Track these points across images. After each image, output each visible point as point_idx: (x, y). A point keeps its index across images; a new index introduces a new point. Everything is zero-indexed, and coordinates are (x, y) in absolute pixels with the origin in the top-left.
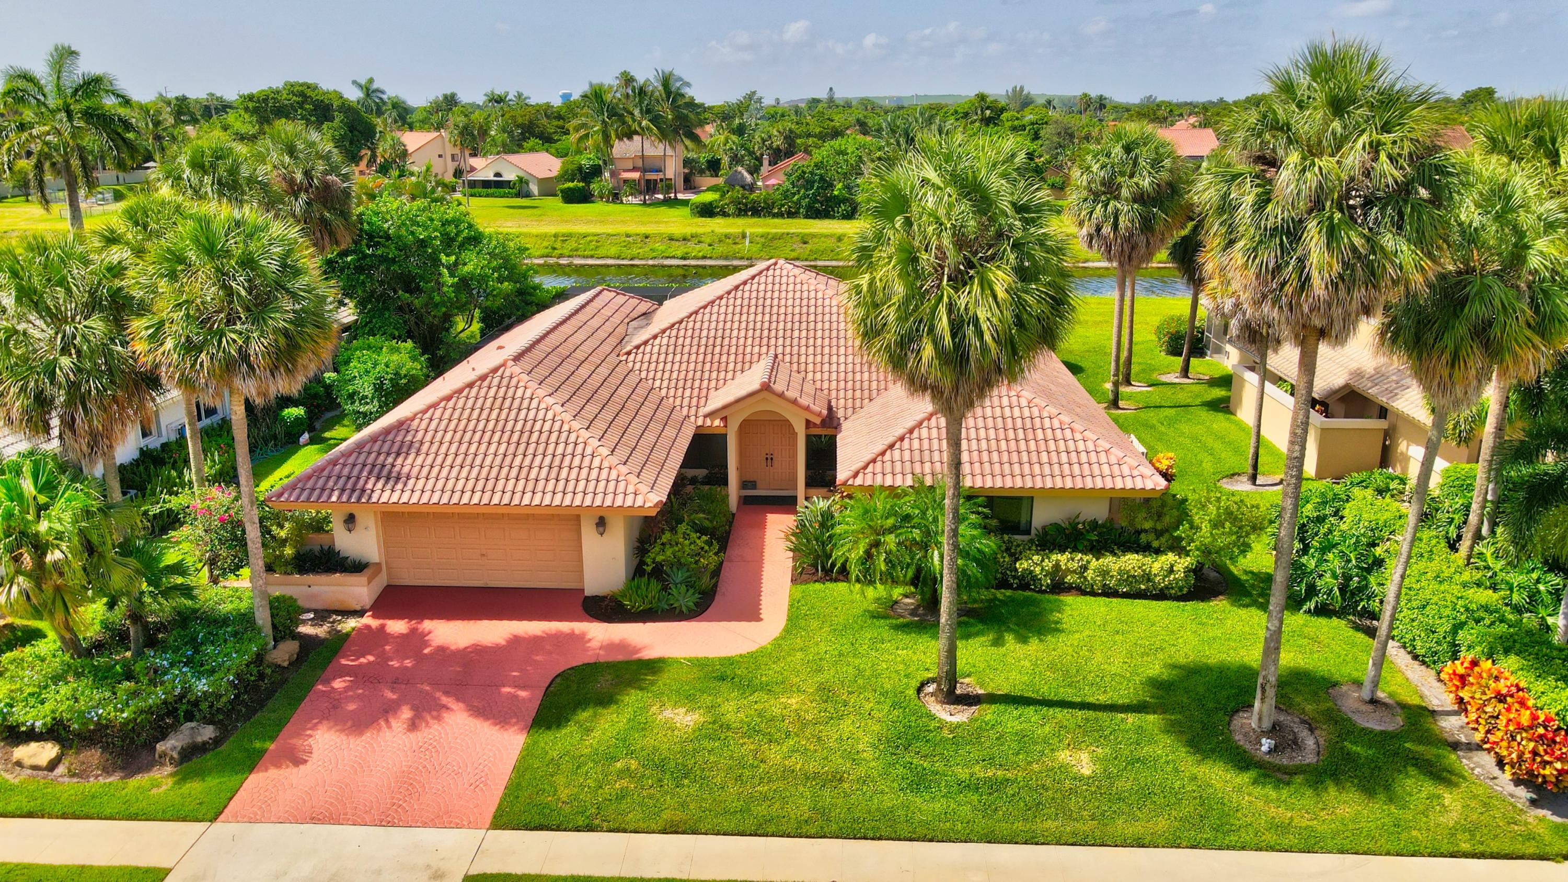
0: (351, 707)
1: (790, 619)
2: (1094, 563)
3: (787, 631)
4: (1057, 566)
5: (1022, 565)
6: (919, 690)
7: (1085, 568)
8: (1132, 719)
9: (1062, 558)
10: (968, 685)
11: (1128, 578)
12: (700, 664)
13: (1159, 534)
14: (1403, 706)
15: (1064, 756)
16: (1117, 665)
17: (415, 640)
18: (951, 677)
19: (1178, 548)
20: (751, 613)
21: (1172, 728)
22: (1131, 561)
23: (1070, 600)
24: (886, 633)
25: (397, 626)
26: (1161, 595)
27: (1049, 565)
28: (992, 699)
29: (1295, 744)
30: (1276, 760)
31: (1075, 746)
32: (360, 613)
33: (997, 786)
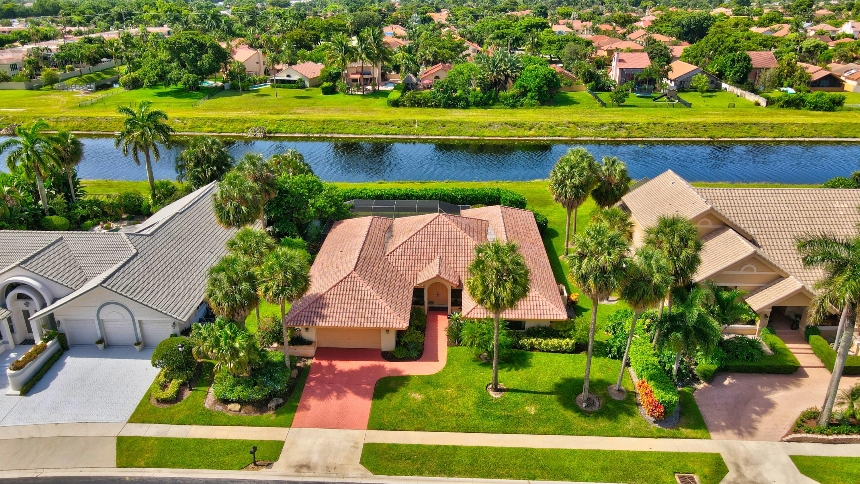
0: (318, 392)
1: (447, 361)
2: (544, 342)
3: (447, 365)
4: (532, 342)
5: (521, 342)
6: (487, 387)
7: (541, 343)
8: (548, 397)
9: (534, 340)
10: (501, 385)
11: (554, 347)
12: (421, 377)
13: (565, 332)
14: (628, 392)
15: (527, 408)
16: (546, 379)
17: (331, 368)
18: (496, 384)
19: (570, 337)
20: (434, 358)
21: (560, 400)
22: (555, 341)
23: (535, 353)
24: (477, 367)
25: (325, 363)
26: (565, 352)
27: (529, 342)
28: (508, 390)
29: (593, 404)
30: (587, 409)
31: (530, 405)
32: (311, 358)
33: (507, 417)
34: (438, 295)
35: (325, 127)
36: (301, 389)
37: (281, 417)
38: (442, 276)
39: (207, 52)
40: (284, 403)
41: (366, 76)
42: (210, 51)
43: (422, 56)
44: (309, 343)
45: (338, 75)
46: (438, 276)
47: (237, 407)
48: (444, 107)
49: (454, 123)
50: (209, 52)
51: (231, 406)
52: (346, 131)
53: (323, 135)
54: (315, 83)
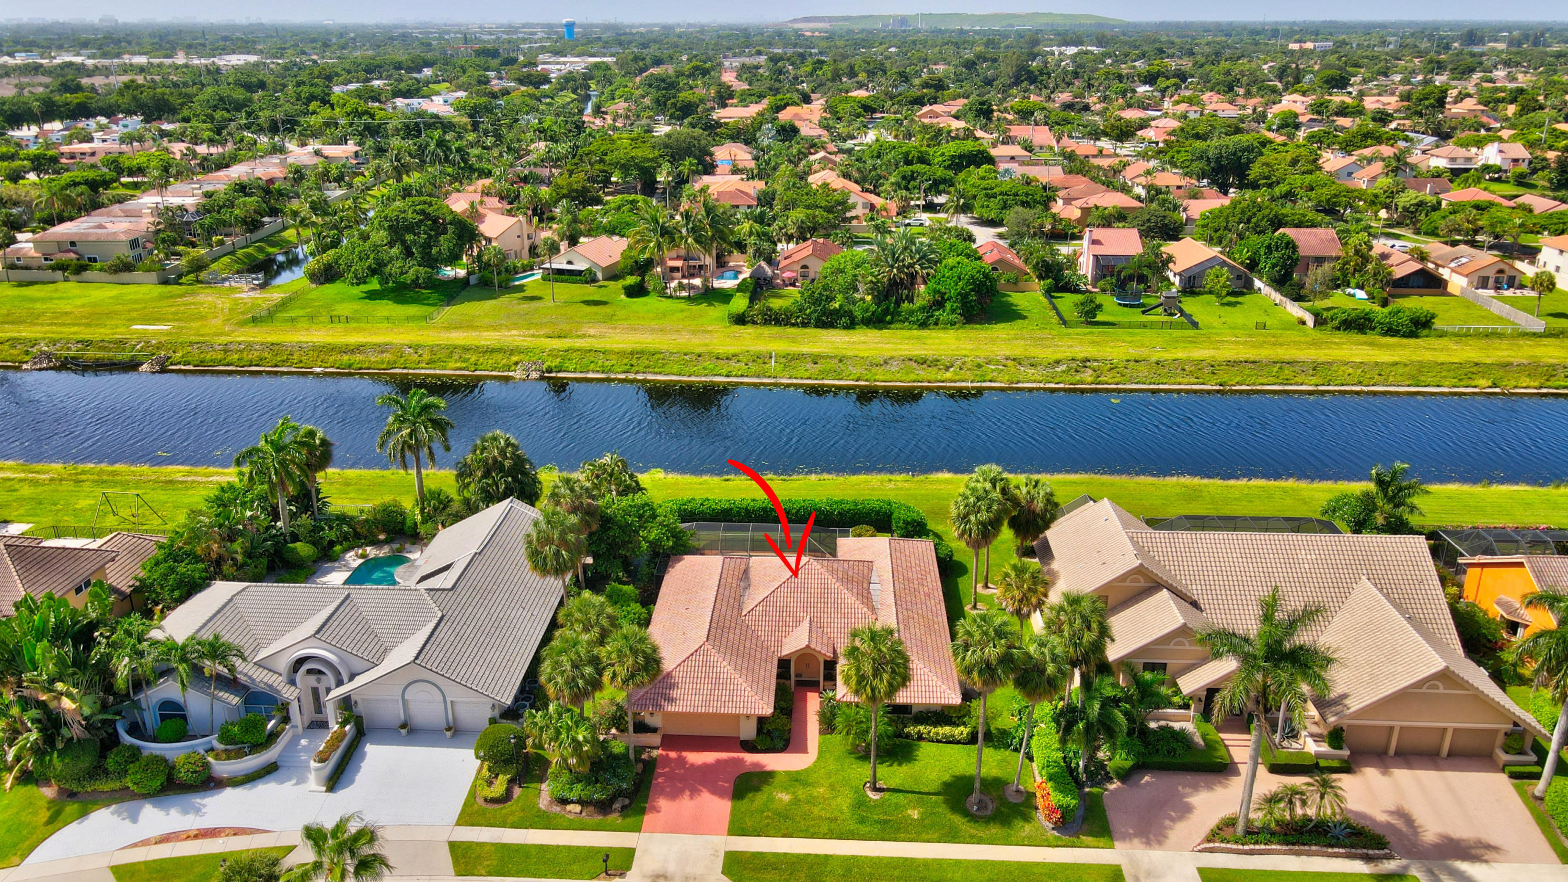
0: (668, 790)
1: (819, 753)
2: (933, 730)
3: (818, 759)
4: (919, 731)
5: (906, 730)
6: (864, 786)
7: (930, 732)
8: (934, 798)
9: (921, 728)
10: (880, 784)
11: (945, 736)
12: (788, 773)
13: (959, 718)
14: (1027, 792)
15: (910, 812)
16: (933, 776)
17: (682, 761)
18: (875, 783)
19: (964, 724)
20: (803, 749)
21: (946, 802)
22: (946, 730)
23: (923, 744)
24: (854, 761)
25: (673, 755)
26: (959, 742)
27: (916, 730)
28: (888, 790)
29: (986, 807)
30: (978, 813)
31: (914, 808)
32: (657, 748)
33: (886, 822)
34: (808, 665)
35: (634, 362)
36: (648, 788)
37: (628, 820)
38: (813, 646)
39: (445, 232)
40: (630, 804)
41: (692, 263)
42: (451, 229)
43: (781, 229)
44: (654, 730)
45: (649, 263)
46: (808, 646)
47: (578, 808)
48: (816, 326)
49: (831, 357)
50: (450, 232)
51: (570, 807)
52: (667, 369)
53: (631, 376)
54: (613, 274)
